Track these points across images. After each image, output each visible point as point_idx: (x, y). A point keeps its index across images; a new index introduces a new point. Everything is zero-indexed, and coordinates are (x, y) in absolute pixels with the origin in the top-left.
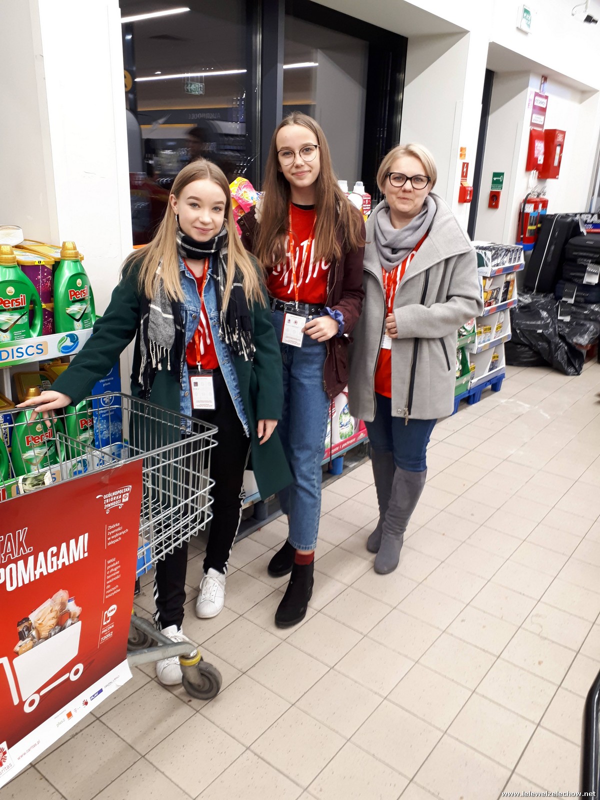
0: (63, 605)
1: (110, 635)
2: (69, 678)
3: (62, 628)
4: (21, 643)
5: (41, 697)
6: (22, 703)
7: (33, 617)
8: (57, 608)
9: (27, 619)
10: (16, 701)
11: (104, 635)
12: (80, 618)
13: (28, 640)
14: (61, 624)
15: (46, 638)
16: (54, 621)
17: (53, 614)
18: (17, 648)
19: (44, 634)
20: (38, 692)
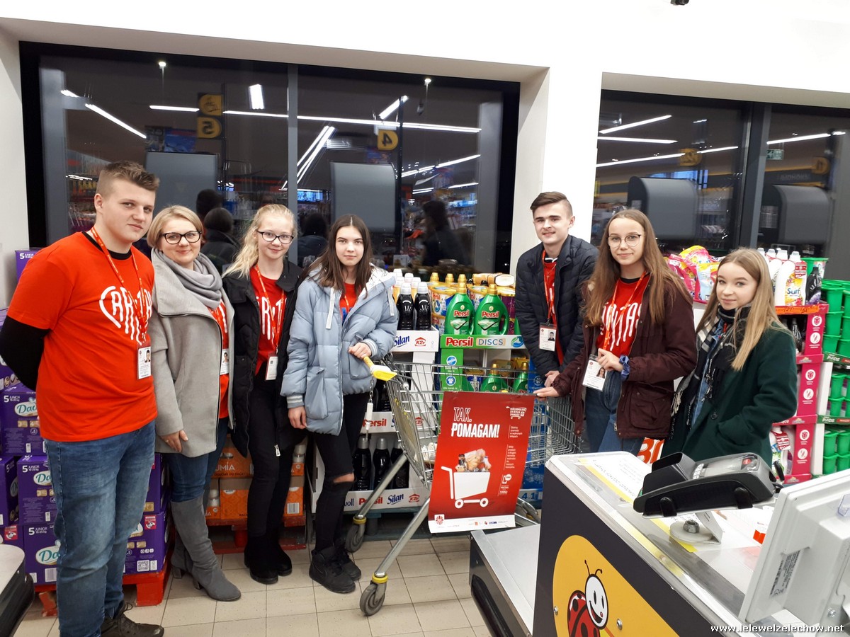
0: (482, 458)
1: (506, 492)
2: (479, 503)
3: (480, 471)
4: (459, 466)
5: (464, 504)
6: (454, 500)
7: (467, 455)
8: (479, 458)
9: (464, 456)
10: (452, 497)
11: (502, 490)
12: (490, 470)
13: (462, 466)
14: (480, 467)
15: (471, 471)
16: (476, 464)
17: (476, 460)
18: (457, 468)
19: (471, 468)
20: (463, 499)
